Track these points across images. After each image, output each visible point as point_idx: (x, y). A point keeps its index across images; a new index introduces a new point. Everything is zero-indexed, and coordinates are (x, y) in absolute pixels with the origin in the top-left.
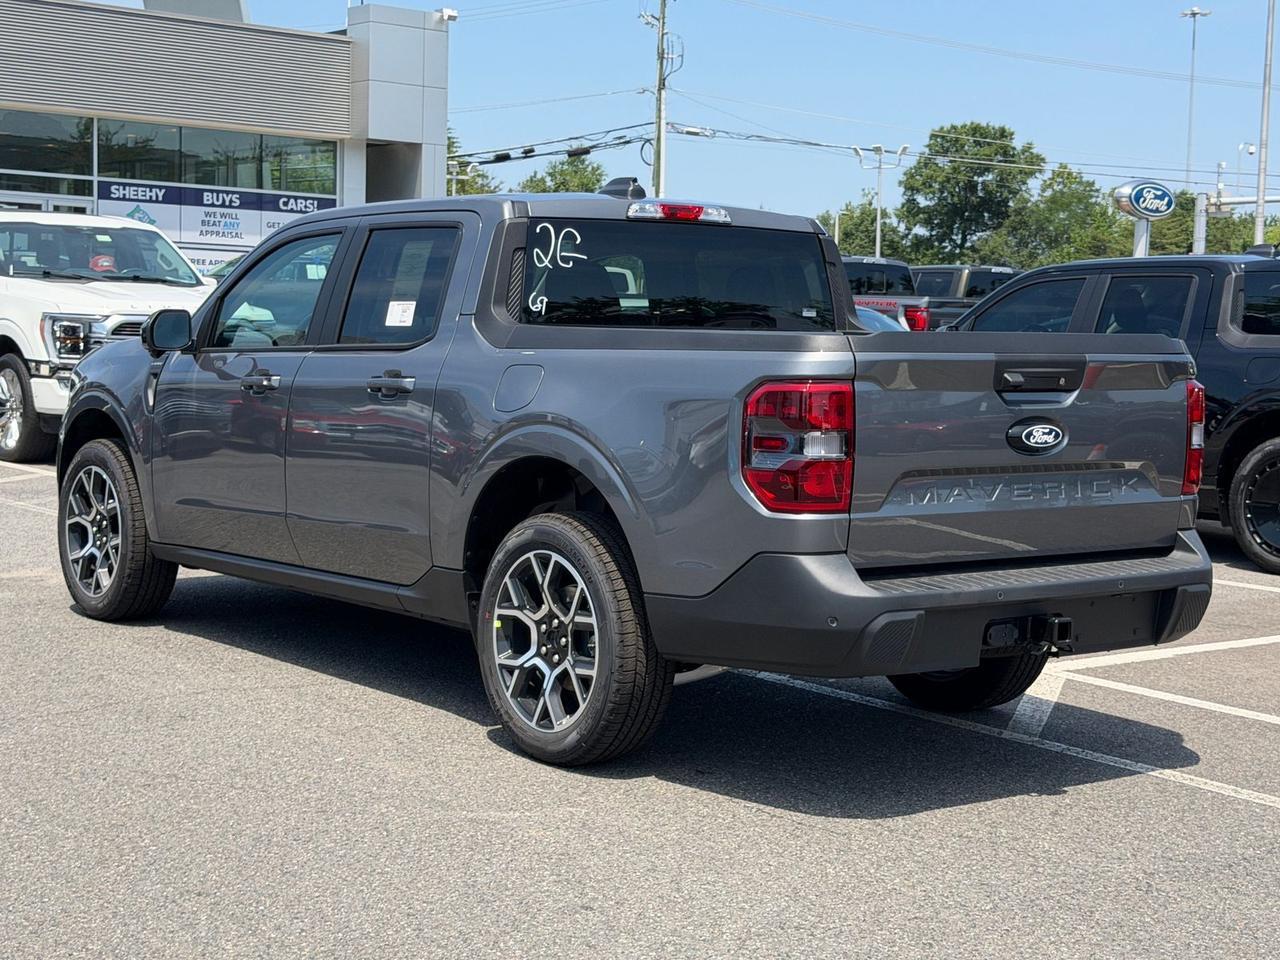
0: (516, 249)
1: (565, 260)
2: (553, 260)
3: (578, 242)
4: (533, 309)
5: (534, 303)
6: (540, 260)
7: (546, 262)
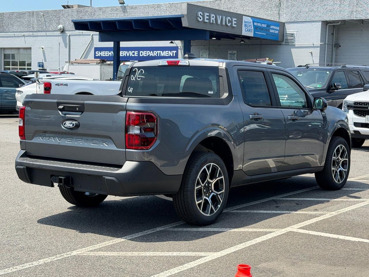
0: (126, 76)
1: (139, 78)
2: (136, 78)
3: (143, 73)
4: (129, 91)
5: (129, 90)
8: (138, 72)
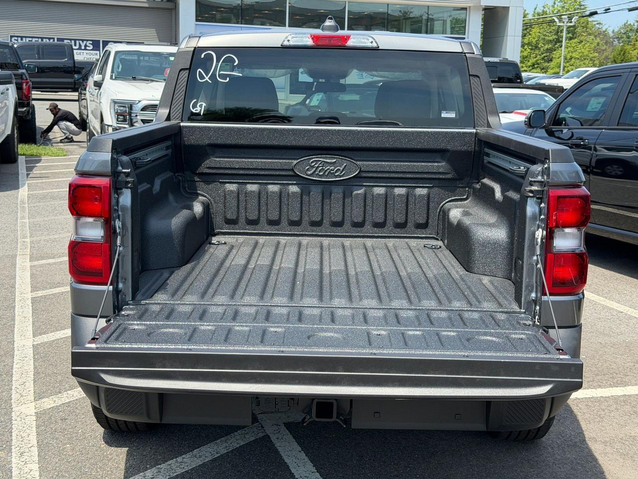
0: (182, 70)
1: (223, 76)
2: (213, 77)
3: (235, 64)
4: (194, 111)
5: (194, 107)
6: (202, 77)
7: (207, 78)
8: (218, 61)
